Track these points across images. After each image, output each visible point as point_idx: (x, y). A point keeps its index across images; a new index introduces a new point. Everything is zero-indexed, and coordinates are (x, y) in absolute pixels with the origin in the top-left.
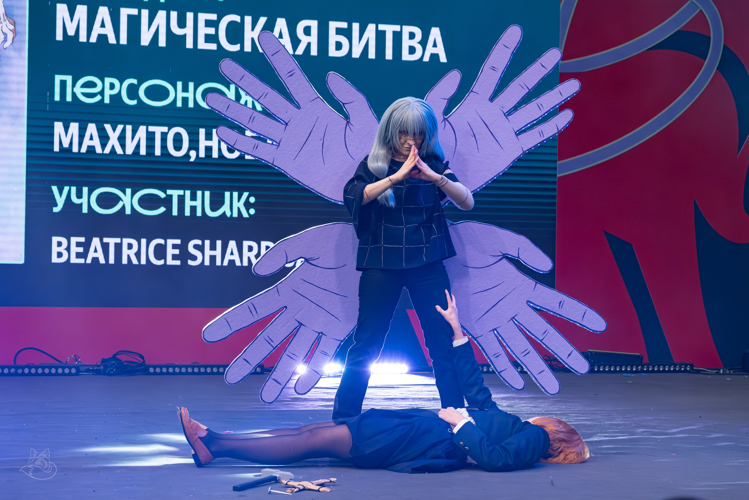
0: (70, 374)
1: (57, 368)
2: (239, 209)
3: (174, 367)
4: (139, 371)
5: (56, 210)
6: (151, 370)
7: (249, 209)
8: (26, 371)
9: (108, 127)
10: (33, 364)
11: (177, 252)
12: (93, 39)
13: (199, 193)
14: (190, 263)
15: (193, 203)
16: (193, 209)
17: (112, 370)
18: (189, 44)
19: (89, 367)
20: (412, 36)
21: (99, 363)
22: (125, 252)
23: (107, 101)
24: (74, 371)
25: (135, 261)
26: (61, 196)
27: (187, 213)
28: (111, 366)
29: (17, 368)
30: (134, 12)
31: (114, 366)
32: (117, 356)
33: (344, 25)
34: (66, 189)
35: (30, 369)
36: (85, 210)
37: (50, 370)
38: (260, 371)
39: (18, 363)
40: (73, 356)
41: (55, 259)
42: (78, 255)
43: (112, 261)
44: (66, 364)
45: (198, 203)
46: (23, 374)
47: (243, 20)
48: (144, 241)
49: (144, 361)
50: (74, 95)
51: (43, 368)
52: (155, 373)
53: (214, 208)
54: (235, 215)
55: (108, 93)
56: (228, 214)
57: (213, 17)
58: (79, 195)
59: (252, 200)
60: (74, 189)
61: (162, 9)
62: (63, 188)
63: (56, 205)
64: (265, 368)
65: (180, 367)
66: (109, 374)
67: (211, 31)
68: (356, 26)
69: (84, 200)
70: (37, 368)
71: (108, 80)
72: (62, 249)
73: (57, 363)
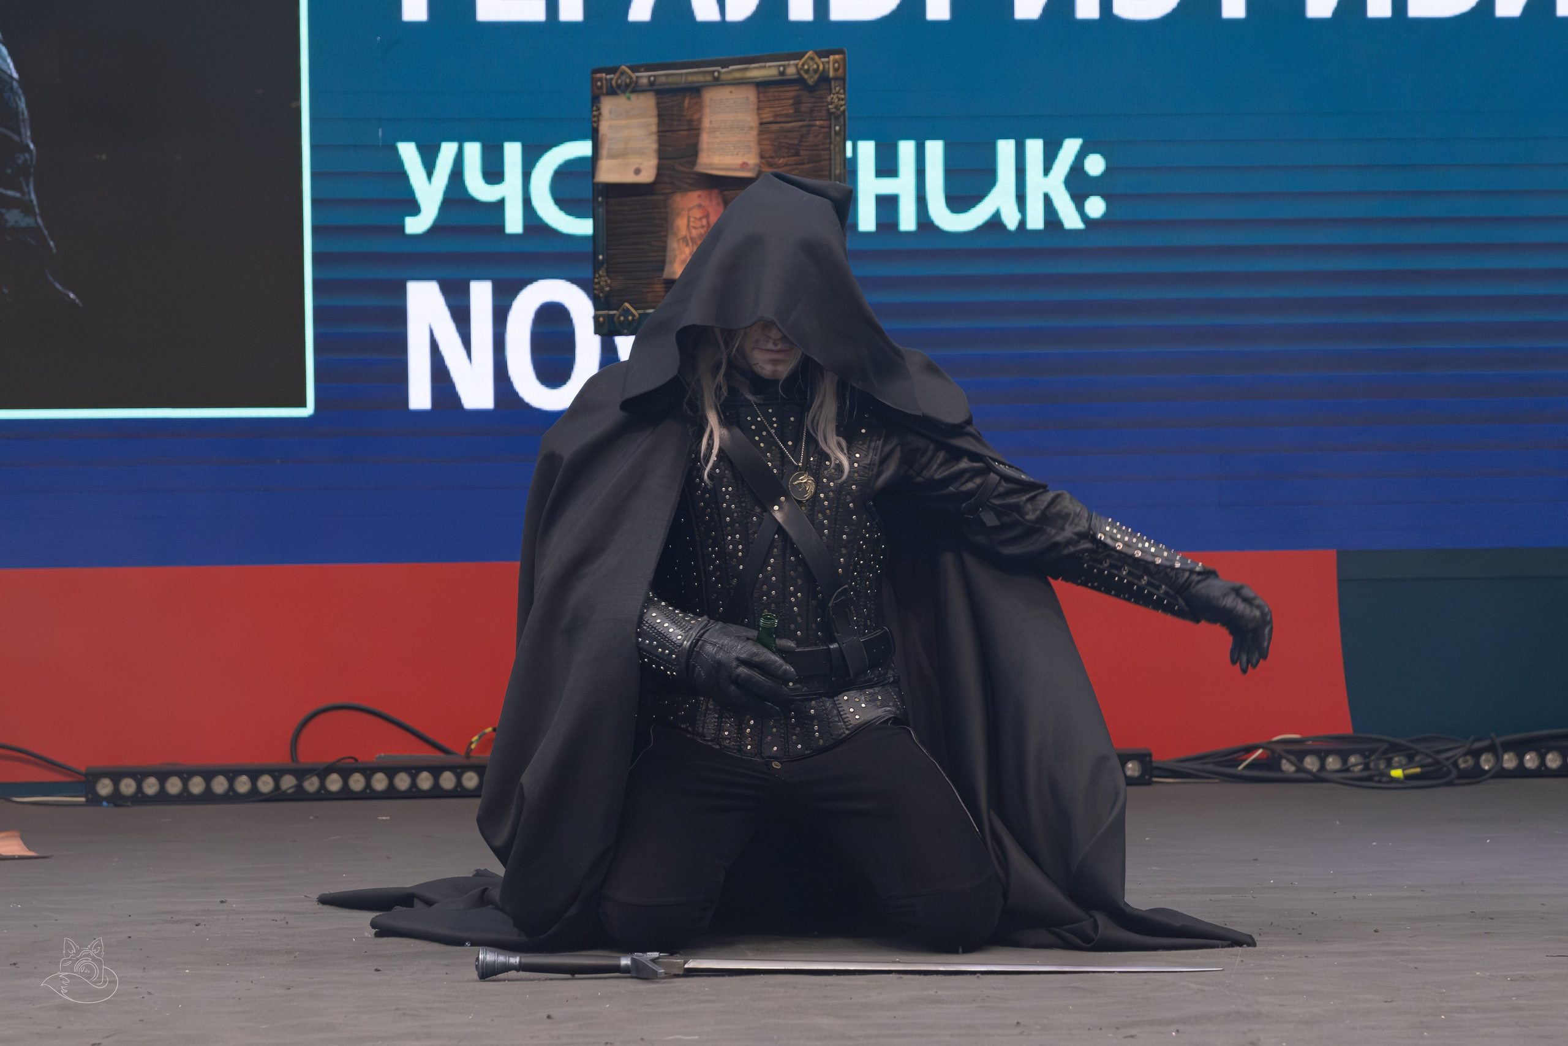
1: (436, 771)
2: (1047, 200)
5: (415, 225)
7: (1086, 197)
8: (334, 783)
10: (356, 760)
13: (906, 149)
15: (887, 186)
16: (887, 204)
26: (430, 175)
27: (867, 220)
29: (301, 774)
34: (448, 150)
35: (345, 774)
36: (514, 223)
37: (414, 778)
38: (1136, 774)
39: (308, 757)
40: (489, 729)
44: (468, 757)
45: (903, 185)
46: (323, 795)
51: (391, 772)
53: (958, 201)
54: (1036, 221)
56: (1011, 221)
58: (493, 173)
59: (1095, 165)
60: (473, 151)
62: (438, 148)
63: (414, 208)
64: (1154, 764)
69: (510, 190)
70: (368, 772)
73: (437, 757)
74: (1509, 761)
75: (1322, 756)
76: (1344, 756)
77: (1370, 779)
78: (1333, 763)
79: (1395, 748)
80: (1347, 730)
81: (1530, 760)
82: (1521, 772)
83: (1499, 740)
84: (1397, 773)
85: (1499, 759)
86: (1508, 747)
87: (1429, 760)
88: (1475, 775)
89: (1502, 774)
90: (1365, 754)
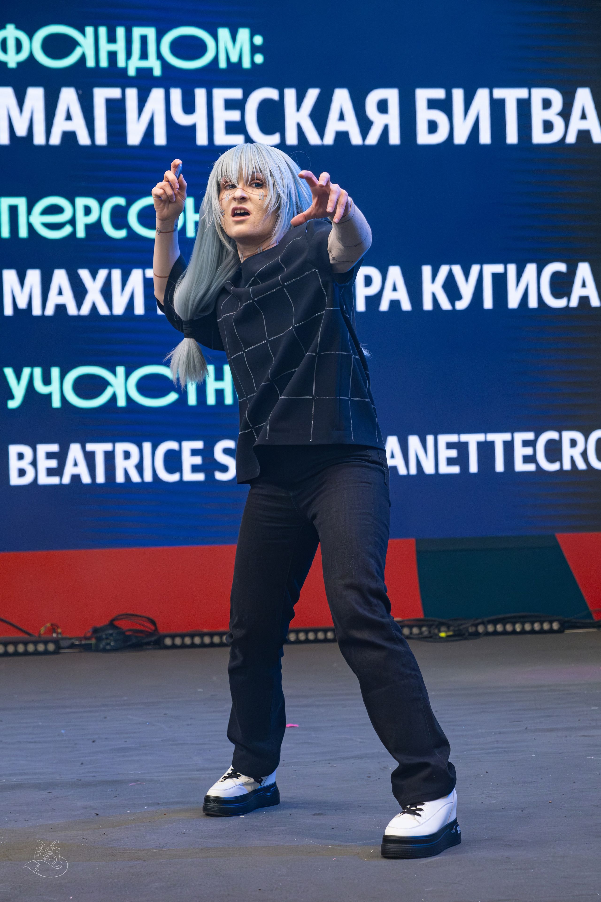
0: (46, 652)
1: (26, 644)
3: (202, 635)
4: (148, 644)
5: (13, 404)
6: (168, 641)
9: (84, 274)
11: (198, 460)
12: (55, 140)
14: (219, 476)
15: (220, 385)
16: (220, 393)
17: (109, 644)
18: (202, 139)
19: (73, 641)
20: (547, 104)
21: (89, 635)
22: (120, 463)
23: (81, 233)
24: (51, 647)
25: (135, 478)
26: (19, 382)
27: (211, 400)
28: (107, 638)
30: (115, 93)
31: (111, 638)
32: (116, 623)
33: (439, 94)
34: (26, 371)
36: (56, 403)
37: (16, 647)
40: (48, 624)
41: (15, 480)
42: (50, 472)
43: (101, 479)
44: (39, 637)
45: (226, 385)
47: (282, 96)
48: (147, 446)
49: (156, 629)
50: (30, 227)
51: (5, 644)
52: (174, 646)
55: (82, 221)
57: (236, 93)
58: (47, 380)
60: (38, 372)
61: (158, 86)
62: (22, 371)
63: (12, 397)
65: (211, 635)
66: (104, 650)
67: (235, 116)
68: (458, 94)
69: (54, 389)
71: (81, 202)
72: (25, 464)
73: (26, 637)
74: (490, 628)
75: (411, 627)
76: (420, 627)
77: (431, 637)
78: (415, 630)
79: (441, 624)
80: (422, 616)
81: (499, 628)
82: (495, 633)
83: (486, 619)
84: (443, 635)
85: (486, 628)
86: (489, 622)
87: (456, 629)
88: (476, 635)
89: (487, 634)
90: (429, 626)
